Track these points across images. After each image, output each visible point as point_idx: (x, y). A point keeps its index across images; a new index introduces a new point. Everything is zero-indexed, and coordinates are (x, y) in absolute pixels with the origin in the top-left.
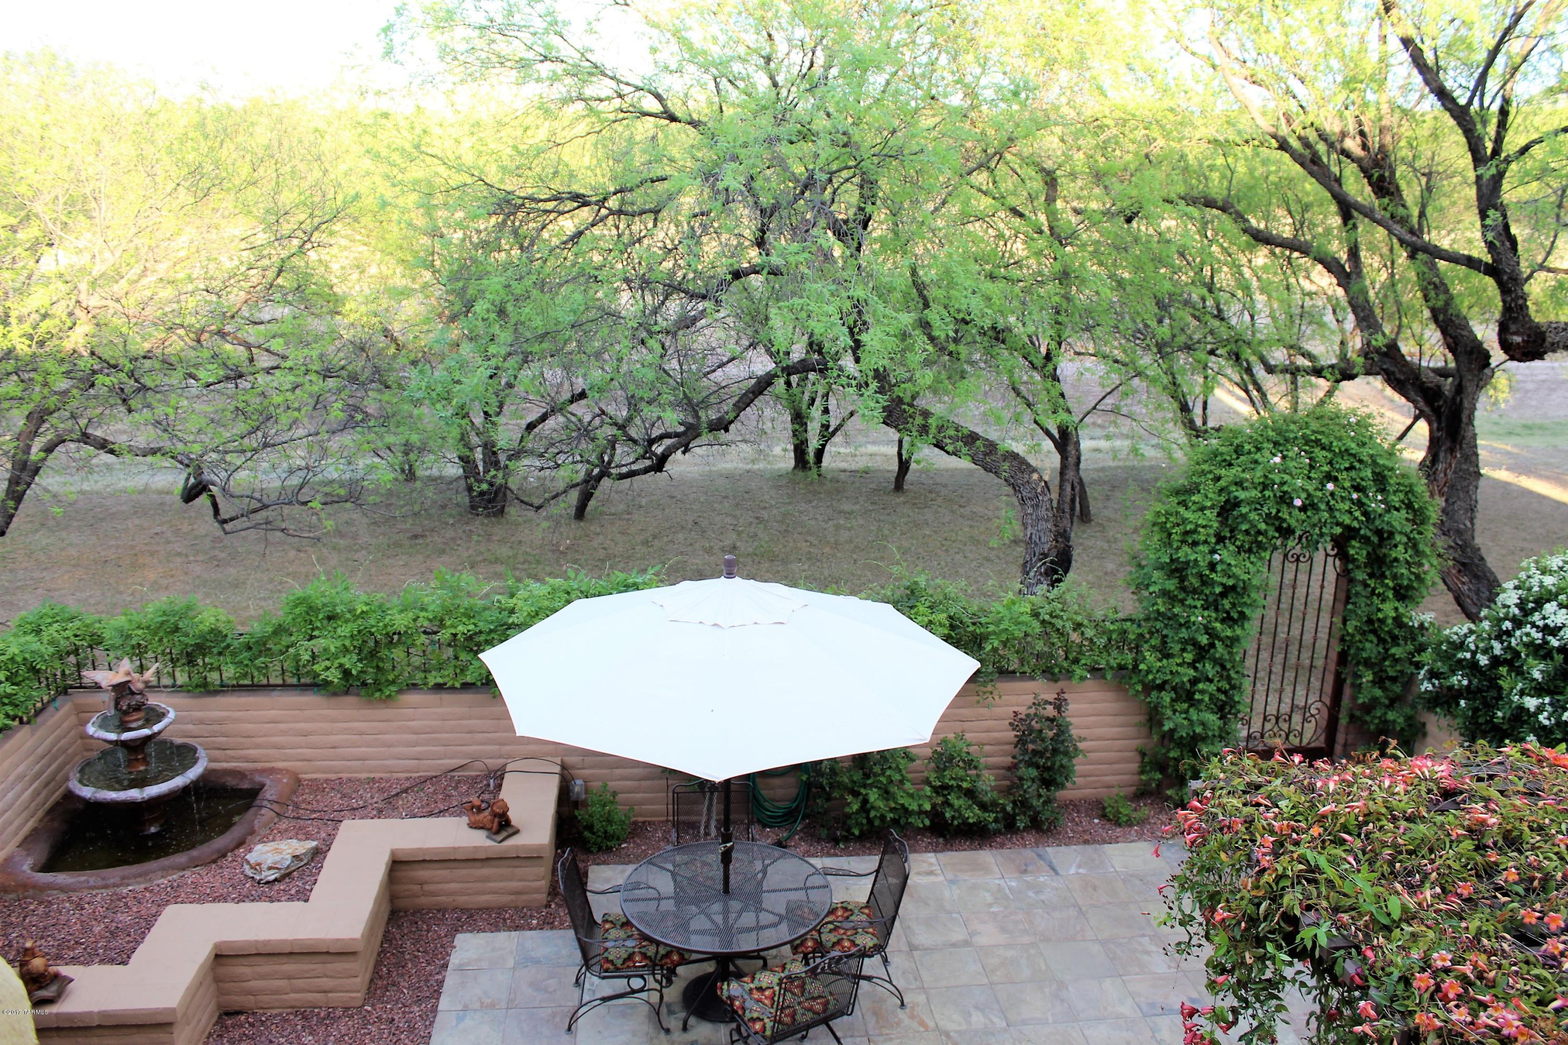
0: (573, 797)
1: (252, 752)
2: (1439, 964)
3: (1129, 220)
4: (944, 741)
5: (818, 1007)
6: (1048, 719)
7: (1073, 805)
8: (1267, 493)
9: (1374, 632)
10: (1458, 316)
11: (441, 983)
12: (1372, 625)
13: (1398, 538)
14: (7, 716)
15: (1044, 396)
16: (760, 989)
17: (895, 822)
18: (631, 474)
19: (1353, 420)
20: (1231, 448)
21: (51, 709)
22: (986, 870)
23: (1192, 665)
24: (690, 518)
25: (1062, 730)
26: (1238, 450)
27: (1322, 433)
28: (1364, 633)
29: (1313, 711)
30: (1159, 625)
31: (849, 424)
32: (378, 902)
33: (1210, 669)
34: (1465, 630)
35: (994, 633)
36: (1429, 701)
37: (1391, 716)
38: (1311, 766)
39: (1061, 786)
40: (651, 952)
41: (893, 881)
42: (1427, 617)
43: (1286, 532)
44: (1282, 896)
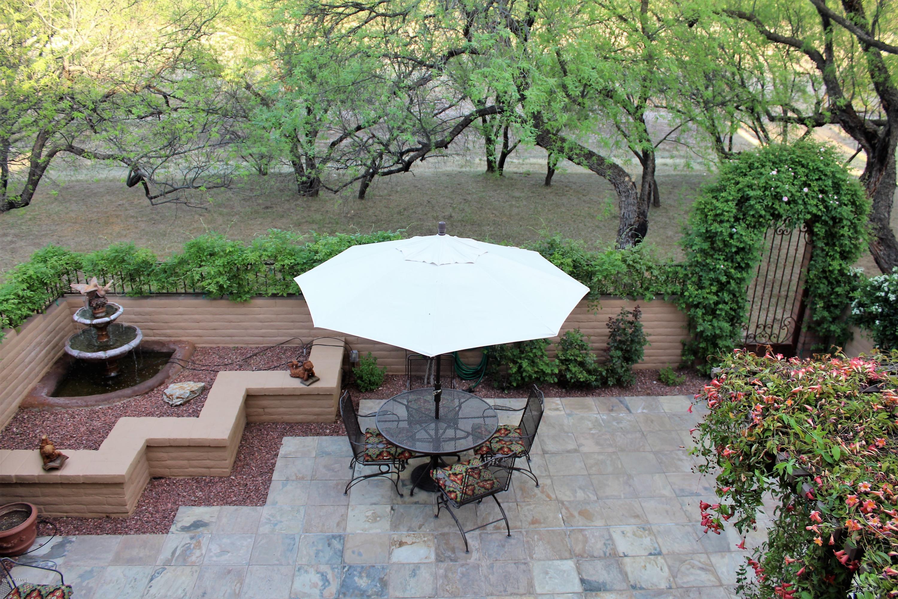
0: (352, 360)
1: (168, 331)
2: (863, 489)
3: (691, 26)
4: (567, 334)
5: (488, 486)
6: (629, 322)
7: (642, 372)
8: (767, 193)
9: (826, 278)
10: (892, 88)
11: (274, 465)
12: (826, 274)
13: (845, 222)
14: (29, 309)
15: (634, 131)
16: (455, 474)
17: (537, 379)
18: (390, 173)
19: (822, 150)
20: (747, 165)
21: (54, 305)
22: (589, 409)
23: (716, 294)
24: (426, 198)
25: (637, 329)
26: (751, 167)
27: (803, 157)
28: (820, 278)
29: (786, 323)
30: (697, 269)
31: (519, 146)
32: (238, 419)
33: (726, 296)
34: (882, 279)
35: (599, 271)
36: (856, 320)
37: (833, 328)
38: (788, 361)
39: (634, 362)
40: (393, 450)
41: (535, 413)
42: (859, 270)
43: (777, 217)
44: (766, 442)
